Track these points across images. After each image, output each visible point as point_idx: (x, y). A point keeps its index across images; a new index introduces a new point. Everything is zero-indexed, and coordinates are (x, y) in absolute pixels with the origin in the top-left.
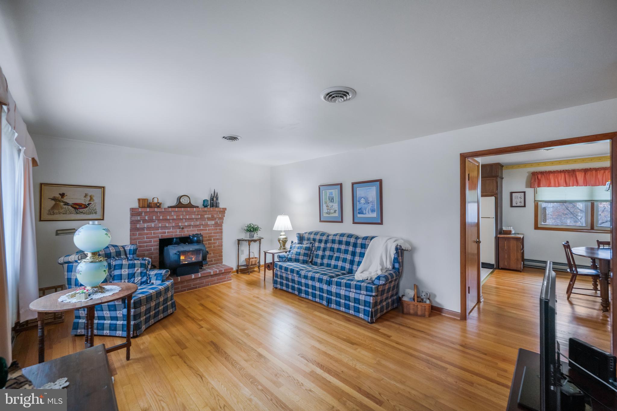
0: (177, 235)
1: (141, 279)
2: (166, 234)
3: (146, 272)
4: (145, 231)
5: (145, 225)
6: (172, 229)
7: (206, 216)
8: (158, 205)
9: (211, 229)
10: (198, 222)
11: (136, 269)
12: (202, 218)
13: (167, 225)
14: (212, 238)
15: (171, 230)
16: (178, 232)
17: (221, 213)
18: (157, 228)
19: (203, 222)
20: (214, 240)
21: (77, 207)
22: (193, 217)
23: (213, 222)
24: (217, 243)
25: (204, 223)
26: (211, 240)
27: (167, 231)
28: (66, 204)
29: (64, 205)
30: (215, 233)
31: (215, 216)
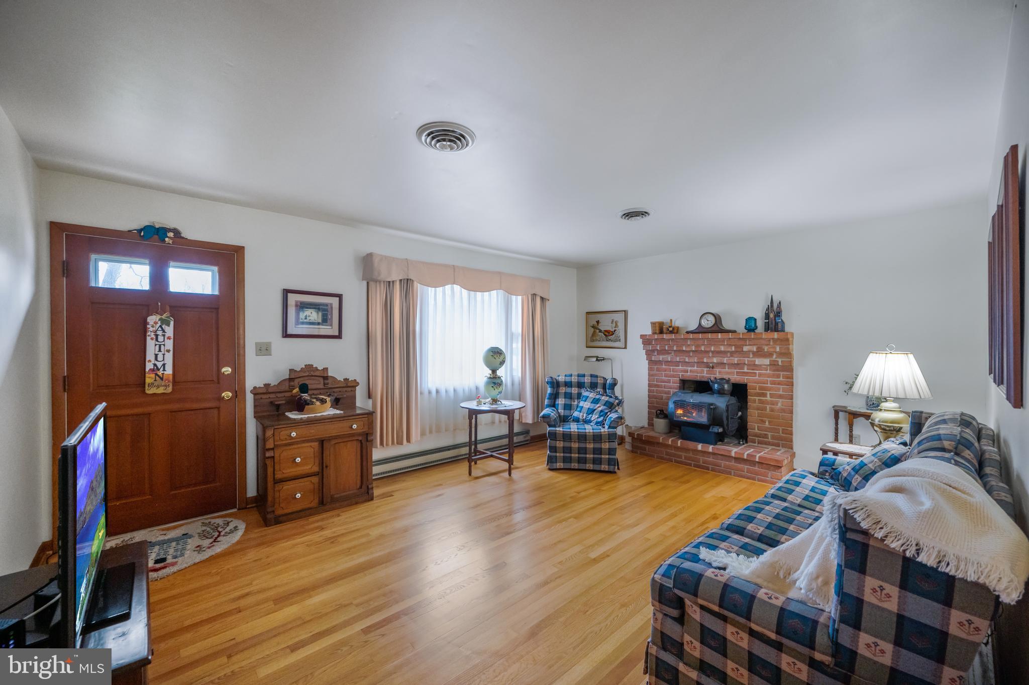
0: (703, 377)
1: (598, 418)
2: (689, 374)
3: (607, 413)
4: (664, 367)
5: (661, 358)
6: (697, 367)
7: (745, 349)
8: (675, 330)
9: (765, 375)
10: (736, 359)
11: (598, 405)
12: (739, 352)
13: (687, 360)
14: (768, 393)
15: (695, 368)
16: (705, 372)
17: (778, 343)
18: (677, 364)
19: (746, 359)
20: (772, 396)
21: (607, 334)
22: (722, 348)
23: (767, 361)
24: (779, 404)
25: (748, 361)
26: (765, 395)
27: (689, 368)
28: (600, 331)
29: (599, 332)
30: (773, 383)
31: (766, 349)
